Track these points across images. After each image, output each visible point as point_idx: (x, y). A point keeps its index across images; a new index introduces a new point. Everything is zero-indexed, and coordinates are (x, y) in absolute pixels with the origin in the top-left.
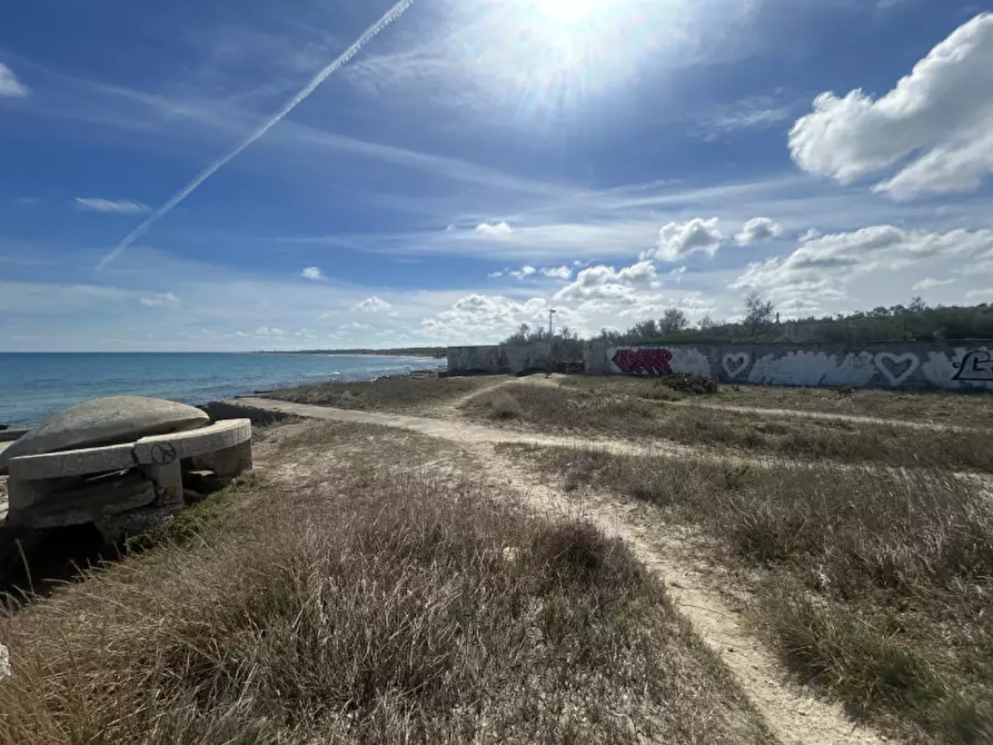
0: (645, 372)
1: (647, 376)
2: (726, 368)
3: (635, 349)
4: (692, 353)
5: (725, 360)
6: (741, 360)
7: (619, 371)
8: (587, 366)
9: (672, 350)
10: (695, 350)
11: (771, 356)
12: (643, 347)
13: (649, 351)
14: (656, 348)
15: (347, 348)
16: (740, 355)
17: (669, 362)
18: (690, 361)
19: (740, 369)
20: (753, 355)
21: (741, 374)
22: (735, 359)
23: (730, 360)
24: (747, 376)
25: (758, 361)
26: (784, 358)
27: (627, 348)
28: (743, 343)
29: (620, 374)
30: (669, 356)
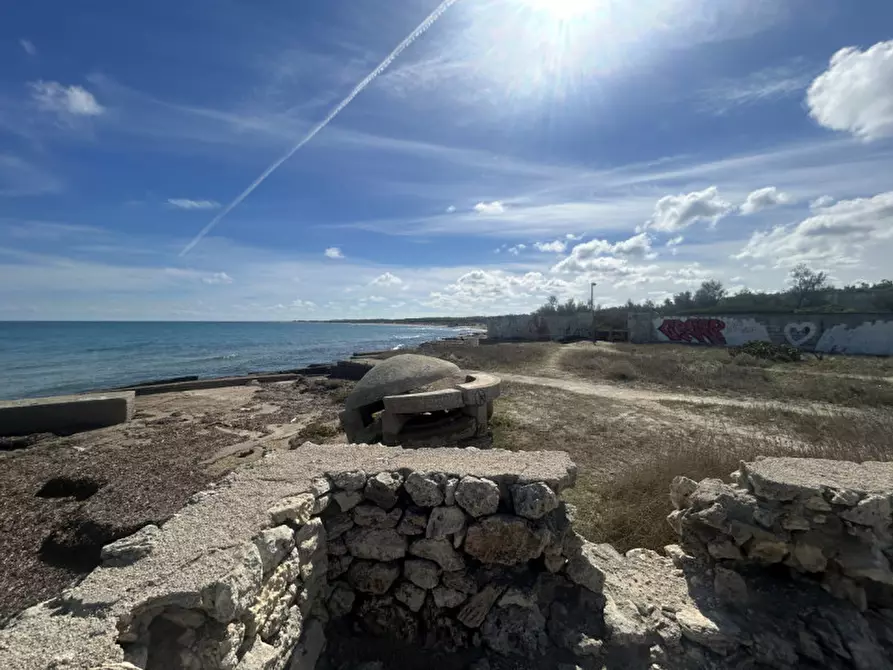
0: (695, 340)
1: (696, 344)
2: (789, 337)
3: (684, 319)
4: (749, 323)
5: (787, 329)
6: (807, 330)
7: (666, 338)
8: (632, 334)
9: (725, 320)
10: (753, 320)
11: (844, 326)
12: (692, 317)
13: (698, 321)
14: (707, 318)
15: (369, 318)
16: (805, 324)
17: (723, 332)
18: (745, 330)
19: (806, 338)
20: (822, 324)
21: (805, 343)
22: (800, 328)
23: (793, 330)
24: (815, 345)
25: (828, 330)
26: (859, 328)
27: (674, 318)
28: (808, 313)
29: (666, 342)
30: (722, 326)
